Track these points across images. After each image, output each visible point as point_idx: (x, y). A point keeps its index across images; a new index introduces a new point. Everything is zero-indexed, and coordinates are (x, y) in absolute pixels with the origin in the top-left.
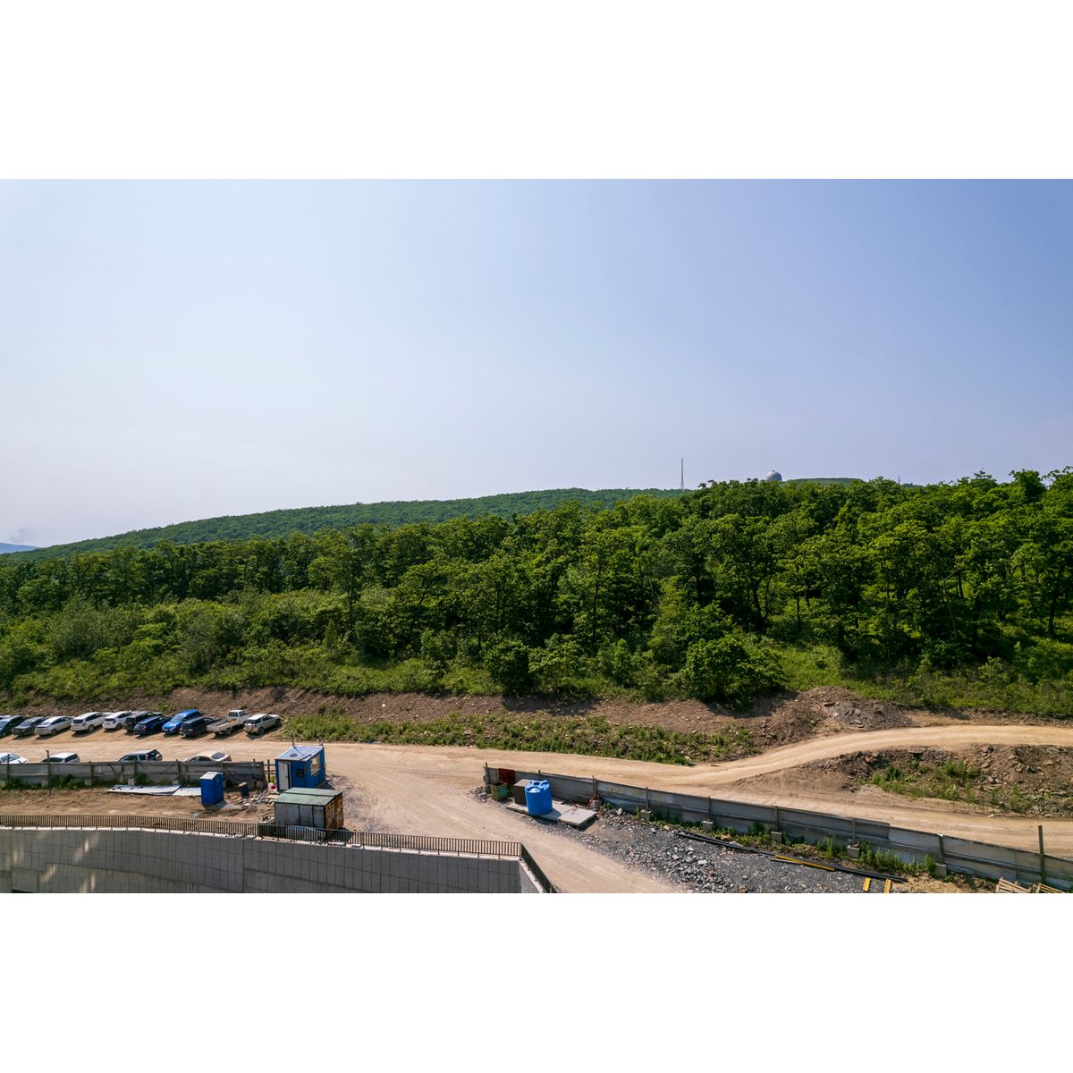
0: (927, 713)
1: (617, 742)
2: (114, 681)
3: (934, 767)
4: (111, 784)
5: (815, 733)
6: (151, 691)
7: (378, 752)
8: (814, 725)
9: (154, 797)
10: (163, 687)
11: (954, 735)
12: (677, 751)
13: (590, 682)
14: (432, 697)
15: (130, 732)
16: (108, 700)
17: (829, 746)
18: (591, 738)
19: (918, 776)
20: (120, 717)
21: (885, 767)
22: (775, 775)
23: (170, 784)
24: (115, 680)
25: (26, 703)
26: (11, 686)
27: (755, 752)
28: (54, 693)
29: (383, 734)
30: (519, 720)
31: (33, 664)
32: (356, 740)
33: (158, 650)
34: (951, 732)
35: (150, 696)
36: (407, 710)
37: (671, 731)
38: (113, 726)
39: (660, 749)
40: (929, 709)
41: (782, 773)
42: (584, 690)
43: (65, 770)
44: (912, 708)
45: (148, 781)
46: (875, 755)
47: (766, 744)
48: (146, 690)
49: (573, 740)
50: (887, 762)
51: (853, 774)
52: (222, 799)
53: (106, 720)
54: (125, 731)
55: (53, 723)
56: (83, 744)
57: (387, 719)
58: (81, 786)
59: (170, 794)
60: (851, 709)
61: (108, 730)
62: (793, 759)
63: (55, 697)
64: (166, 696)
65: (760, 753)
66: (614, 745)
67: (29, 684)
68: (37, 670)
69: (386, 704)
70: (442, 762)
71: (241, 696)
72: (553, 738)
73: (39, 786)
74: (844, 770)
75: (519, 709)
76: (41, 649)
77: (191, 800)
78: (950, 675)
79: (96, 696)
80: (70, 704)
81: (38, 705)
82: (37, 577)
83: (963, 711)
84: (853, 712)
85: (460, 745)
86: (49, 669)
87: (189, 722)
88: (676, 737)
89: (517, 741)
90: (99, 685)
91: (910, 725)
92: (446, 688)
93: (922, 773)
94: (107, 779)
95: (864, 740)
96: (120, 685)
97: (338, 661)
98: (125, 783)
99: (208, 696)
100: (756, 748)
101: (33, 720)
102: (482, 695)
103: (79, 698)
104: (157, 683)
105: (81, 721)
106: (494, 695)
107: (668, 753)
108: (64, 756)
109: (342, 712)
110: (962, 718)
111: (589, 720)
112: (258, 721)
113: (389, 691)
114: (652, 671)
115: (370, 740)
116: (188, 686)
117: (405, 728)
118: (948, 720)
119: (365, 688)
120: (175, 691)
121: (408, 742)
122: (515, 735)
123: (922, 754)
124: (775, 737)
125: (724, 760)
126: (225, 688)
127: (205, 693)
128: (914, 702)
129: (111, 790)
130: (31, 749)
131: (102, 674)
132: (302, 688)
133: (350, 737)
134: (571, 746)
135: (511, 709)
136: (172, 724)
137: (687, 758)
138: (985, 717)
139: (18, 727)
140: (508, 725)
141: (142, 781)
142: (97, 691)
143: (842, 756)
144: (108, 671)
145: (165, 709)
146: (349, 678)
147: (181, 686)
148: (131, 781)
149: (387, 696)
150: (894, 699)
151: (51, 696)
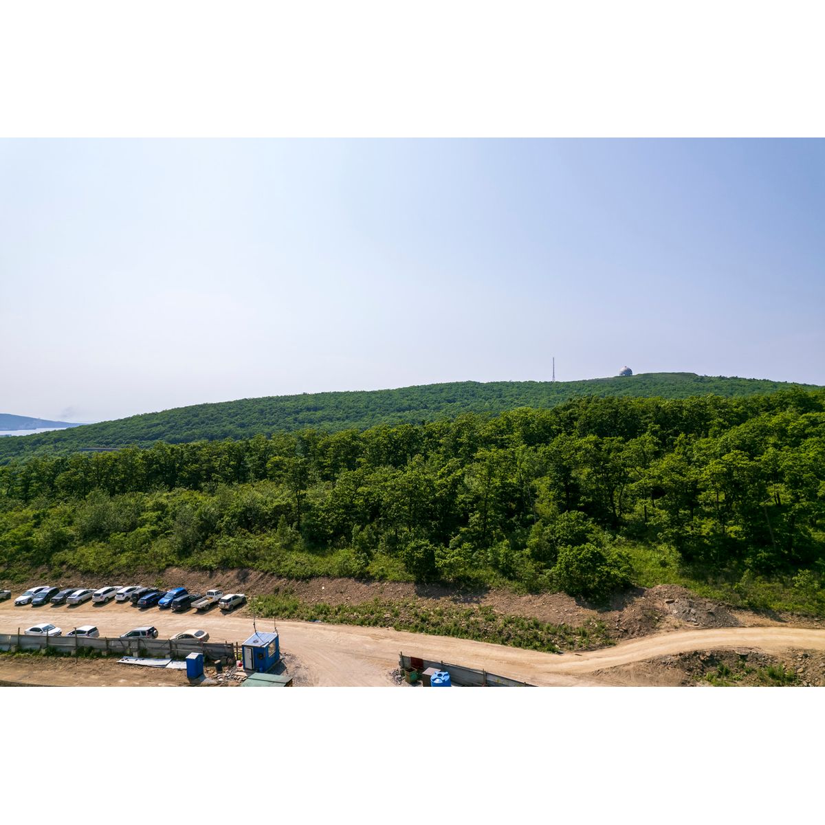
0: (751, 613)
1: (502, 630)
2: (123, 560)
3: (757, 668)
4: (121, 655)
5: (659, 628)
6: (150, 569)
7: (319, 631)
8: (658, 621)
9: (152, 669)
10: (159, 566)
11: (774, 637)
12: (549, 641)
13: (482, 572)
14: (360, 582)
16: (119, 575)
17: (670, 643)
18: (482, 626)
19: (744, 675)
20: (128, 591)
21: (716, 666)
22: (626, 668)
23: (164, 658)
24: (124, 558)
25: (60, 575)
26: (50, 561)
27: (610, 644)
28: (80, 569)
29: (323, 615)
30: (427, 605)
31: (65, 543)
32: (302, 619)
33: (154, 534)
34: (771, 633)
35: (150, 573)
36: (341, 593)
37: (544, 622)
38: (122, 598)
39: (536, 637)
40: (753, 610)
41: (632, 666)
42: (477, 580)
43: (87, 642)
44: (738, 608)
45: (147, 654)
46: (708, 654)
47: (619, 637)
48: (146, 568)
49: (468, 627)
50: (718, 661)
51: (690, 670)
52: (202, 674)
53: (118, 594)
54: (132, 603)
55: (79, 596)
56: (101, 614)
57: (326, 601)
58: (99, 656)
59: (163, 667)
60: (688, 609)
61: (119, 602)
62: (641, 653)
63: (81, 571)
64: (161, 574)
65: (615, 645)
66: (500, 633)
67: (62, 559)
68: (68, 548)
69: (325, 586)
70: (367, 642)
71: (216, 575)
72: (452, 624)
73: (69, 655)
74: (682, 667)
75: (428, 596)
76: (70, 531)
77: (179, 673)
78: (770, 582)
79: (110, 572)
80: (92, 577)
81: (69, 577)
82: (68, 469)
83: (781, 613)
84: (690, 611)
85: (381, 626)
86: (77, 547)
87: (178, 600)
88: (548, 628)
89: (425, 625)
90: (113, 563)
91: (736, 624)
92: (371, 574)
93: (747, 672)
94: (118, 651)
95: (699, 638)
96: (128, 563)
97: (288, 547)
98: (131, 655)
99: (192, 575)
100: (611, 641)
101: (65, 592)
102: (398, 582)
103: (98, 572)
104: (154, 563)
105: (99, 595)
106: (408, 582)
107: (542, 642)
108: (87, 628)
109: (292, 592)
110: (780, 620)
111: (480, 609)
112: (229, 600)
113: (327, 575)
114: (530, 567)
115: (312, 619)
116: (177, 566)
117: (339, 609)
118: (768, 621)
119: (309, 573)
120: (167, 569)
121: (342, 622)
122: (423, 620)
123: (747, 655)
124: (626, 631)
125: (586, 650)
126: (204, 569)
127: (189, 572)
128: (740, 603)
129: (120, 661)
130: (64, 618)
131: (115, 554)
132: (263, 571)
133: (298, 616)
134: (466, 632)
135: (420, 595)
136: (165, 600)
137: (557, 646)
138: (800, 620)
139: (55, 598)
140: (418, 610)
141: (144, 654)
142: (111, 568)
143: (681, 654)
144: (119, 552)
145: (160, 584)
146: (297, 563)
147: (172, 565)
148: (136, 654)
149: (325, 579)
150: (724, 600)
151: (78, 570)
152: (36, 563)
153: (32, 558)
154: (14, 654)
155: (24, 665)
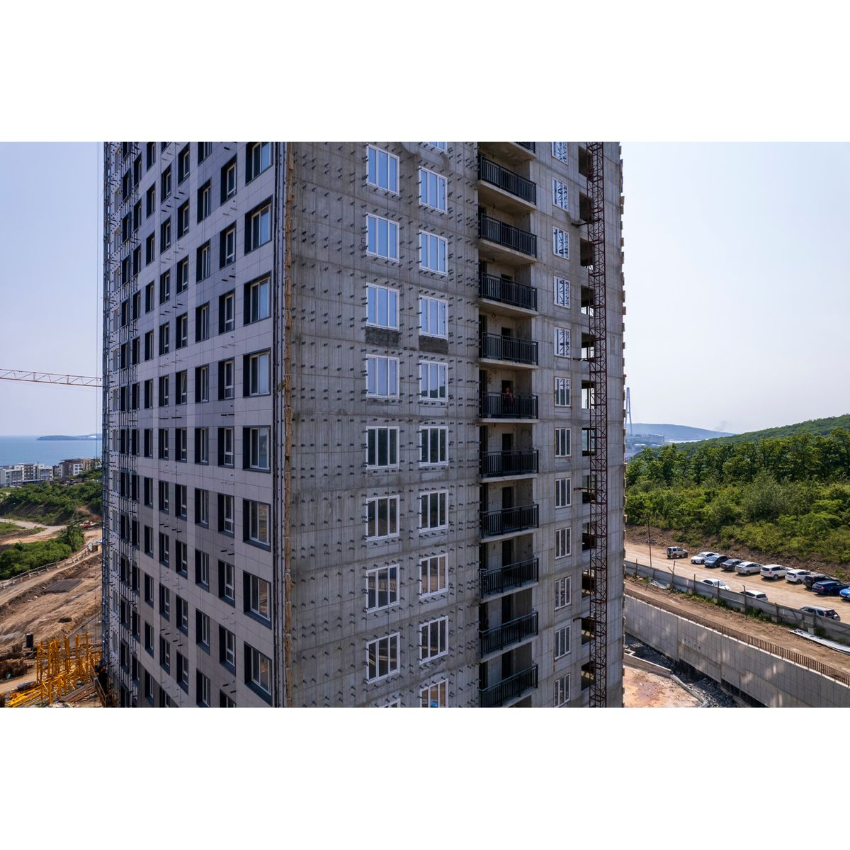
2: (794, 543)
4: (794, 626)
6: (828, 558)
9: (833, 652)
15: (809, 589)
16: (790, 558)
20: (800, 574)
25: (728, 547)
26: (719, 533)
28: (748, 544)
31: (733, 520)
33: (834, 523)
35: (828, 562)
38: (794, 580)
43: (757, 604)
45: (826, 635)
48: (823, 556)
53: (788, 573)
54: (805, 587)
55: (748, 566)
56: (770, 588)
58: (769, 620)
61: (790, 582)
63: (749, 547)
64: (843, 565)
67: (731, 533)
68: (736, 524)
73: (738, 610)
76: (738, 509)
79: (779, 552)
80: (760, 554)
81: (737, 550)
86: (745, 525)
90: (782, 544)
94: (791, 622)
96: (799, 547)
98: (806, 631)
101: (734, 560)
103: (766, 550)
105: (768, 570)
108: (756, 593)
129: (793, 631)
130: (733, 582)
131: (784, 536)
139: (724, 563)
142: (780, 549)
144: (789, 535)
145: (842, 577)
148: (811, 630)
151: (746, 546)
152: (708, 533)
153: (703, 528)
154: (691, 596)
155: (699, 607)
